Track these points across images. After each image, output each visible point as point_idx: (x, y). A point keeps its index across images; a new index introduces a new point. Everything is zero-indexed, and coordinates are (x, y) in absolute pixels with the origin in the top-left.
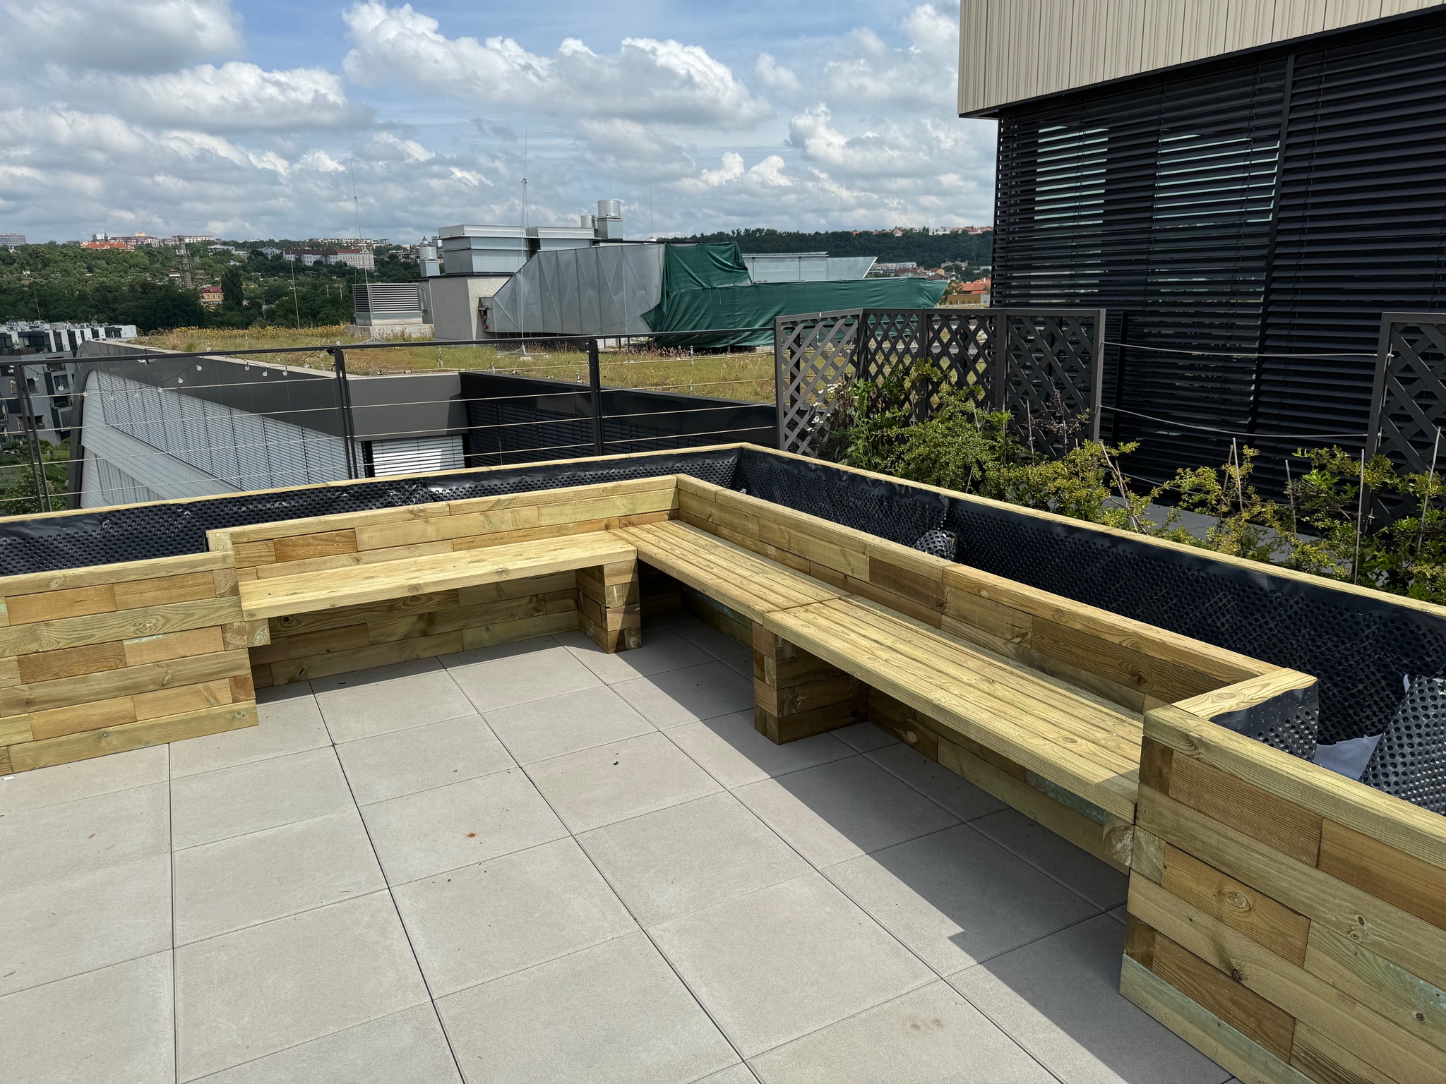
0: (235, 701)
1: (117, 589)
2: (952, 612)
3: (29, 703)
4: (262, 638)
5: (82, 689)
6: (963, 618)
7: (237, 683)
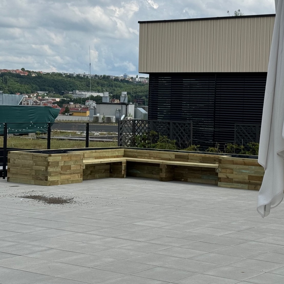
0: (81, 178)
1: (72, 157)
2: (190, 159)
3: (61, 174)
4: (84, 168)
5: (66, 173)
6: (192, 160)
7: (81, 175)
